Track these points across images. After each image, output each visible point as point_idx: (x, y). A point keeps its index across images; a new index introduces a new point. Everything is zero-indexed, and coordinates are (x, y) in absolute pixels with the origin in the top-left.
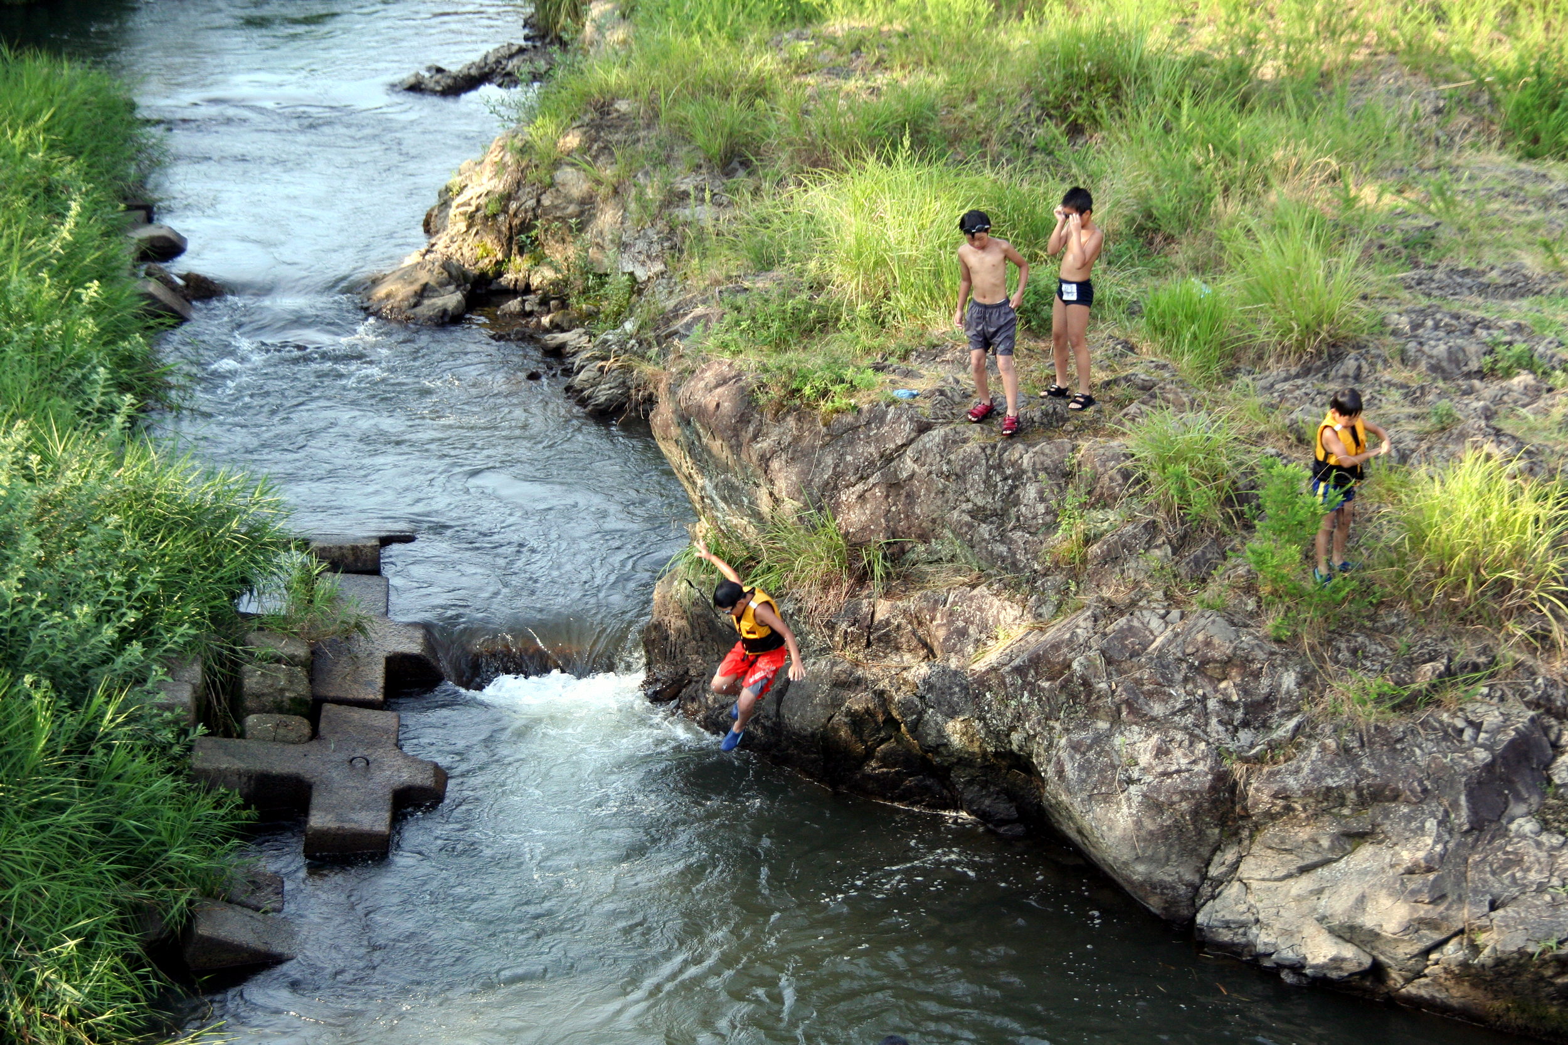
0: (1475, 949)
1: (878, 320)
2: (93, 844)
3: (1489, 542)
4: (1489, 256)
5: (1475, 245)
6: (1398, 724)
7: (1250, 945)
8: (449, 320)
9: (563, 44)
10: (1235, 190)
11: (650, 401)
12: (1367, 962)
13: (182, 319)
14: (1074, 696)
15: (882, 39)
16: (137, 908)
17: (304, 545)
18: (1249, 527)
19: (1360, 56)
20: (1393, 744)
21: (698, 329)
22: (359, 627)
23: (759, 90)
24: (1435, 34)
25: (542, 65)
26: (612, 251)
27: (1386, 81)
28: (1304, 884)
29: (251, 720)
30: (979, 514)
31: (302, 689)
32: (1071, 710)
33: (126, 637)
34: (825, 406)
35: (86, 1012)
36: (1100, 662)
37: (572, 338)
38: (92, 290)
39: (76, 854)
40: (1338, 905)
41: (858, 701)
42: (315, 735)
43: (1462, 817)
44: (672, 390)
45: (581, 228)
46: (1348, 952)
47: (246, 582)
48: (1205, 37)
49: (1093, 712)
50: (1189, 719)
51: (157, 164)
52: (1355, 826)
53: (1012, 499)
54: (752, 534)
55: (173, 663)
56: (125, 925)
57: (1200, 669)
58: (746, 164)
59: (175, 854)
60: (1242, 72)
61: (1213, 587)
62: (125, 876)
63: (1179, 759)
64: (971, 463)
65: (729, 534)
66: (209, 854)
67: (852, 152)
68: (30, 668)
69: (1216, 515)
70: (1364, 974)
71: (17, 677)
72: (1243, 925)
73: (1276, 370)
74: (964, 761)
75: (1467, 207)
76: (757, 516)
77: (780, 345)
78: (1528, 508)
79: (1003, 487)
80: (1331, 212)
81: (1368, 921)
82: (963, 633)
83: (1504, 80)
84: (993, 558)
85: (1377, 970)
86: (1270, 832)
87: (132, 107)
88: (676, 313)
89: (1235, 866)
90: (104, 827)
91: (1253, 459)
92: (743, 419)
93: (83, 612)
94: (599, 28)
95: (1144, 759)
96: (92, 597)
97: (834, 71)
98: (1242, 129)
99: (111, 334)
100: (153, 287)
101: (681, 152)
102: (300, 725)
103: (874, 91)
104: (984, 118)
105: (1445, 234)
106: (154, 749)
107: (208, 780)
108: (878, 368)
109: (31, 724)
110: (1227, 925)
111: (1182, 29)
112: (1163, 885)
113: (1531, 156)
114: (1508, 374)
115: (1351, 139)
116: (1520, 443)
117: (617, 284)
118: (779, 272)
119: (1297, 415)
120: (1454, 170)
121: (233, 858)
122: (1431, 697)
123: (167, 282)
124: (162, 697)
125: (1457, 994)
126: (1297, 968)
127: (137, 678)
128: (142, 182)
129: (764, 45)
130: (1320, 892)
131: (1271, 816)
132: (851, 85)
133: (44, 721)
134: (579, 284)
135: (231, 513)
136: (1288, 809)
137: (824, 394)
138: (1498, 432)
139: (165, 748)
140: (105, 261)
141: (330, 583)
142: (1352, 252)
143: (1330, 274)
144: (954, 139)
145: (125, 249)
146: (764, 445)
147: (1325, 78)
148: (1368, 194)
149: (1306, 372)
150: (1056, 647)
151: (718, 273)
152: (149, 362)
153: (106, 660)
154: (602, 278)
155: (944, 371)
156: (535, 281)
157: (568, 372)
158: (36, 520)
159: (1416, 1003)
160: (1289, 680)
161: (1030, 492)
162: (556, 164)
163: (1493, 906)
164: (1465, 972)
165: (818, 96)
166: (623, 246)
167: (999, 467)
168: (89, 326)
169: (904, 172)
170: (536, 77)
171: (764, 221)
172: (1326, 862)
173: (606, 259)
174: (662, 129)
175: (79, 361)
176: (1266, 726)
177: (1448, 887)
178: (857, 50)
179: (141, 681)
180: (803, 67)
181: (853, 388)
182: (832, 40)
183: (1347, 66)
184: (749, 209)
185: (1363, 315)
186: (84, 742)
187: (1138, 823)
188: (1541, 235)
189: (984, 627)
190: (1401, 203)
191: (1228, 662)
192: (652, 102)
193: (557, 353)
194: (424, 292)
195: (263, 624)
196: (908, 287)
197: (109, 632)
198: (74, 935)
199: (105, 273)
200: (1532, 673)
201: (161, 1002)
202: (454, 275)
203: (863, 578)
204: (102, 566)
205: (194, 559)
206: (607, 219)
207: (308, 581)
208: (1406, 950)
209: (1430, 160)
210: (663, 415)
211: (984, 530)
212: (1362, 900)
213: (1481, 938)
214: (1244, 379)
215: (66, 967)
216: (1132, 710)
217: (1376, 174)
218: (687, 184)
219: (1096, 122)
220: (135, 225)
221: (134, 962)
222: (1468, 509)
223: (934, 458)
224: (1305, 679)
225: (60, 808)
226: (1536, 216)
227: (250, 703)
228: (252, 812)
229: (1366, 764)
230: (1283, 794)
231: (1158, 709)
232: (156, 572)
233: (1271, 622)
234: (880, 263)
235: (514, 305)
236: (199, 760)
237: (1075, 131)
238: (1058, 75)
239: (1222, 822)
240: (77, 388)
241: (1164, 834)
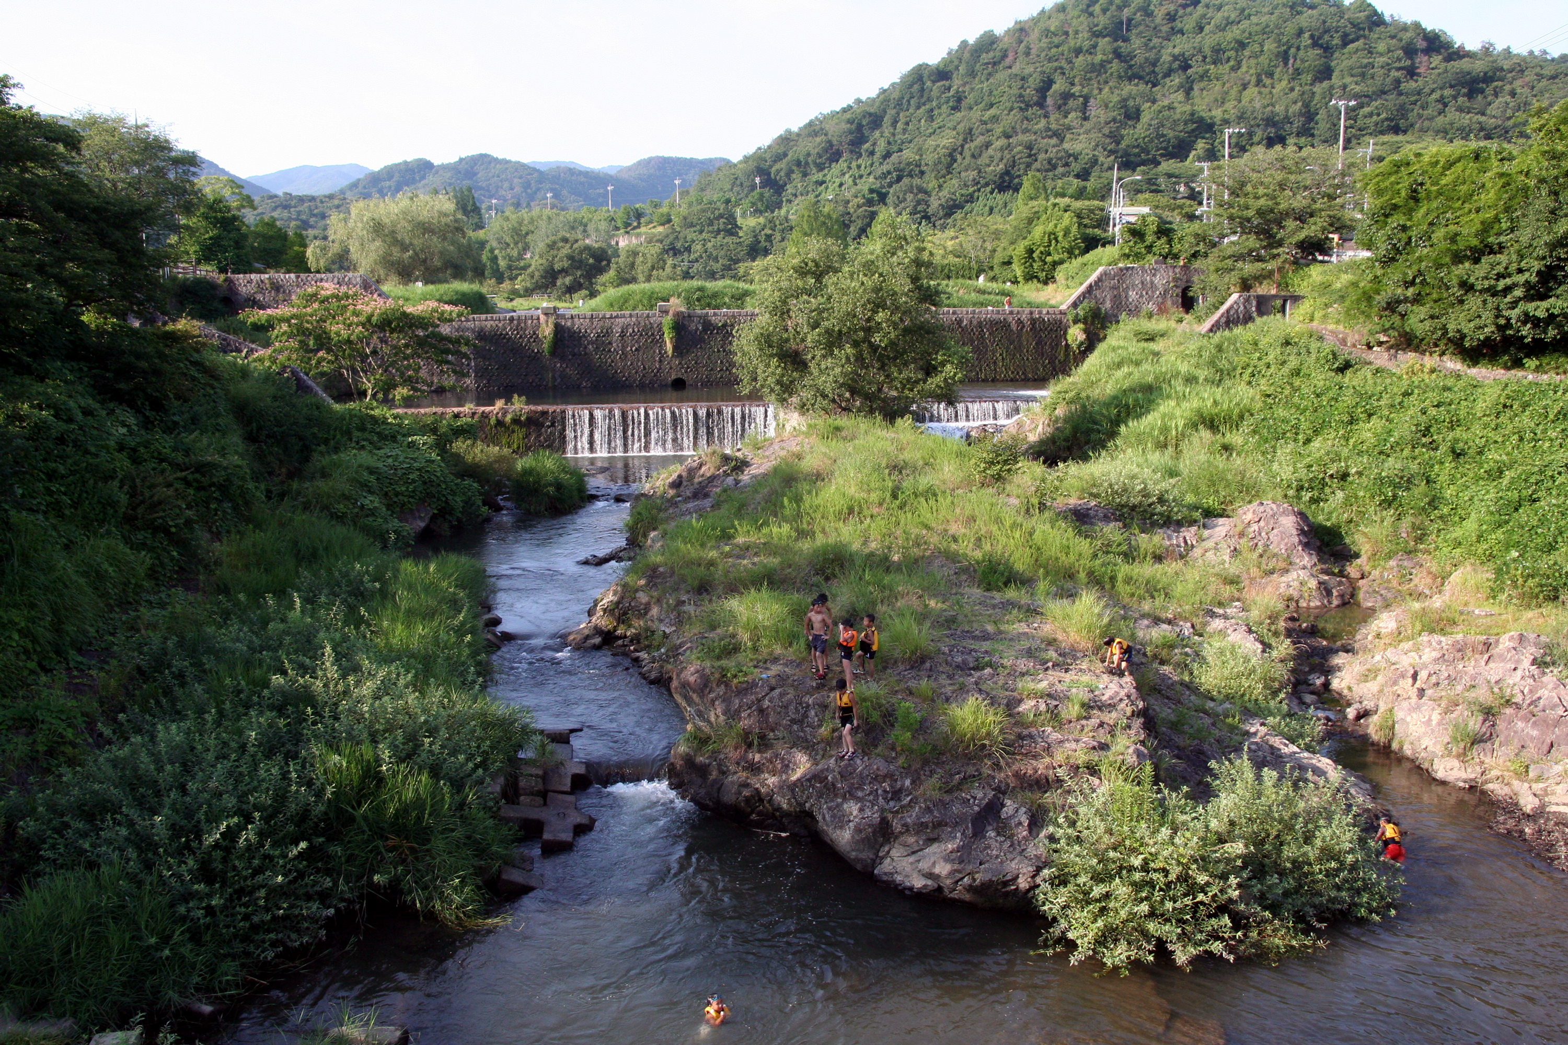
0: (974, 880)
1: (755, 649)
2: (465, 844)
3: (978, 730)
4: (975, 625)
5: (970, 622)
6: (947, 798)
7: (894, 881)
8: (597, 648)
9: (640, 547)
10: (886, 602)
11: (670, 678)
12: (936, 886)
13: (499, 648)
14: (829, 789)
15: (757, 546)
16: (480, 868)
17: (542, 732)
18: (893, 726)
19: (928, 553)
20: (944, 805)
21: (688, 652)
22: (562, 763)
23: (712, 563)
24: (954, 546)
25: (632, 554)
26: (657, 623)
27: (937, 563)
28: (911, 859)
29: (522, 798)
30: (793, 721)
31: (540, 787)
32: (828, 795)
33: (477, 766)
34: (735, 681)
35: (463, 906)
36: (838, 777)
37: (643, 655)
38: (469, 638)
39: (458, 847)
40: (924, 865)
41: (746, 793)
42: (545, 804)
43: (970, 832)
44: (678, 675)
45: (646, 614)
46: (929, 882)
47: (520, 747)
48: (873, 545)
49: (836, 796)
50: (871, 797)
51: (494, 592)
52: (931, 836)
53: (805, 716)
54: (707, 729)
55: (493, 776)
56: (476, 874)
57: (875, 779)
58: (706, 590)
59: (494, 848)
60: (886, 558)
61: (880, 748)
62: (476, 856)
63: (868, 813)
64: (790, 702)
65: (699, 729)
66: (506, 848)
67: (746, 587)
68: (443, 778)
69: (880, 722)
70: (935, 891)
71: (438, 781)
72: (892, 874)
73: (901, 667)
74: (787, 814)
75: (967, 609)
76: (709, 722)
77: (719, 658)
78: (991, 718)
79: (801, 711)
80: (920, 610)
81: (937, 870)
82: (787, 766)
83: (978, 562)
84: (799, 737)
85: (940, 889)
86: (902, 838)
87: (485, 571)
88: (680, 646)
89: (888, 852)
90: (469, 837)
91: (894, 700)
92: (706, 686)
93: (462, 757)
94: (653, 541)
95: (855, 813)
96: (465, 752)
97: (739, 557)
98: (887, 580)
99: (474, 654)
100: (489, 636)
101: (683, 586)
102: (539, 800)
103: (754, 564)
104: (794, 574)
105: (960, 618)
106: (486, 808)
107: (506, 820)
108: (755, 667)
109: (443, 799)
110: (885, 874)
111: (865, 543)
112: (862, 860)
113: (988, 590)
114: (983, 669)
115: (926, 584)
116: (988, 694)
117: (658, 636)
118: (719, 631)
119: (909, 684)
120: (962, 595)
121: (515, 850)
122: (959, 787)
123: (495, 635)
124: (489, 789)
125: (967, 897)
126: (911, 889)
127: (480, 782)
128: (487, 597)
129: (713, 548)
130: (919, 861)
131: (901, 833)
132: (745, 562)
133: (447, 798)
134: (644, 635)
135: (516, 720)
136: (908, 830)
137: (735, 676)
138: (980, 690)
139: (491, 808)
140: (472, 627)
141: (551, 747)
142: (927, 624)
143: (920, 632)
144: (783, 581)
145: (480, 624)
146: (712, 695)
147: (916, 561)
148: (932, 603)
149: (912, 668)
150: (822, 771)
151: (696, 631)
152: (488, 663)
153: (470, 775)
154: (653, 632)
155: (779, 667)
156: (628, 634)
157: (640, 667)
158: (446, 723)
159: (954, 900)
160: (908, 782)
161: (813, 713)
162: (637, 591)
163: (981, 864)
164: (970, 889)
165: (734, 566)
166: (661, 621)
167: (801, 704)
168: (466, 652)
169: (765, 593)
170: (630, 559)
171: (714, 612)
172: (921, 850)
173: (655, 625)
174: (676, 578)
175: (463, 664)
176: (899, 800)
177: (965, 857)
178: (747, 549)
179: (482, 783)
180: (728, 555)
181: (746, 675)
182: (738, 546)
183: (923, 556)
184: (708, 607)
185: (932, 647)
186: (462, 805)
187: (853, 837)
188: (993, 618)
189: (795, 764)
190: (945, 607)
191: (885, 776)
192: (672, 568)
193: (637, 660)
194: (587, 638)
195: (527, 762)
196: (766, 637)
197: (471, 765)
198: (458, 877)
199: (473, 632)
200: (994, 778)
201: (488, 903)
202: (598, 631)
203: (750, 745)
204: (469, 740)
205: (501, 738)
206: (655, 611)
207: (543, 746)
208: (948, 882)
209: (954, 591)
210: (674, 684)
211: (795, 727)
212: (934, 863)
213: (976, 876)
214: (889, 671)
215: (455, 889)
216: (851, 795)
217: (935, 596)
218: (684, 598)
219: (835, 576)
220: (484, 614)
221: (479, 888)
222: (970, 719)
223: (776, 701)
224: (913, 782)
225: (453, 830)
226: (991, 612)
227: (521, 792)
228: (522, 833)
229: (936, 813)
230: (905, 825)
231: (860, 794)
232: (488, 743)
233: (901, 761)
234: (756, 627)
235: (620, 642)
236: (503, 813)
237: (827, 579)
238: (821, 559)
239: (884, 836)
240: (461, 674)
241: (863, 840)
